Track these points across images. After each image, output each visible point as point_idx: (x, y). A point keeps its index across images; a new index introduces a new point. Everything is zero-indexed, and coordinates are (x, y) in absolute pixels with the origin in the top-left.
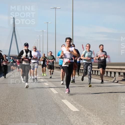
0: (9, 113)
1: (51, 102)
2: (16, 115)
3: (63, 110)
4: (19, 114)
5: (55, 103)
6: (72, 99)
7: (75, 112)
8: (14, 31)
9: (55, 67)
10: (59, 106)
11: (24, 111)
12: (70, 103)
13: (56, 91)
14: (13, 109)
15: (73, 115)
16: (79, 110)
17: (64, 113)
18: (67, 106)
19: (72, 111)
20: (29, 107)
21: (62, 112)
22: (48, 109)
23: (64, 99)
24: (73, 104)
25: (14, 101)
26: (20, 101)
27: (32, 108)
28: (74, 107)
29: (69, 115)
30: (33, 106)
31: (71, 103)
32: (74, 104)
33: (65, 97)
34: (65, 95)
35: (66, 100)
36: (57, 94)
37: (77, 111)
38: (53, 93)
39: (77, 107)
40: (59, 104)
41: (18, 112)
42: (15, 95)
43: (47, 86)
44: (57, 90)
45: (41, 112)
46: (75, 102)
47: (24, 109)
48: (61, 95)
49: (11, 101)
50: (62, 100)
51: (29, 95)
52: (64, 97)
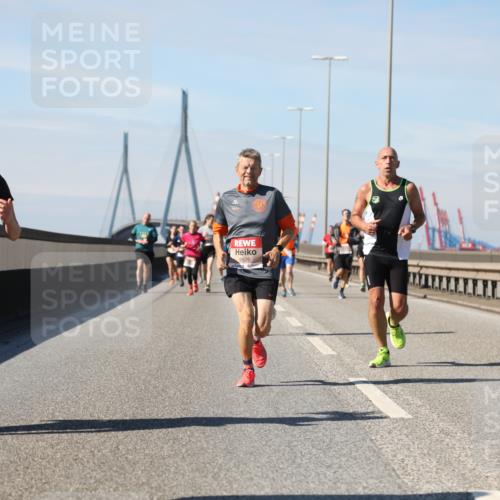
7: (397, 420)
8: (185, 139)
10: (341, 397)
13: (326, 347)
14: (183, 403)
15: (390, 433)
16: (410, 416)
18: (368, 400)
19: (387, 417)
20: (238, 400)
22: (304, 407)
23: (358, 376)
24: (390, 395)
25: (186, 376)
27: (245, 402)
28: (394, 405)
29: (377, 432)
30: (251, 396)
31: (384, 392)
32: (392, 393)
33: (362, 370)
34: (359, 361)
36: (332, 356)
37: (403, 419)
38: (320, 353)
39: (405, 405)
40: (339, 394)
42: (185, 356)
43: (298, 328)
44: (333, 344)
47: (219, 406)
48: (348, 360)
49: (174, 376)
51: (234, 359)
52: (356, 367)
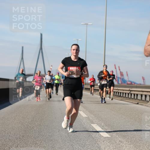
0: (34, 137)
1: (79, 127)
2: (41, 139)
3: (93, 135)
4: (45, 138)
5: (83, 128)
6: (103, 124)
7: (106, 138)
8: (41, 48)
9: (84, 89)
11: (50, 135)
12: (100, 127)
13: (85, 114)
14: (39, 132)
15: (103, 142)
16: (110, 136)
17: (94, 139)
19: (103, 136)
20: (56, 131)
21: (91, 138)
23: (94, 123)
25: (40, 123)
26: (46, 124)
27: (58, 132)
29: (100, 141)
30: (60, 130)
32: (105, 129)
34: (95, 119)
35: (96, 125)
36: (86, 117)
37: (108, 137)
38: (82, 116)
41: (43, 136)
42: (40, 117)
44: (87, 114)
45: (69, 136)
46: (105, 127)
47: (50, 133)
48: (91, 118)
49: (36, 123)
50: (92, 125)
51: (56, 118)
52: (94, 121)
